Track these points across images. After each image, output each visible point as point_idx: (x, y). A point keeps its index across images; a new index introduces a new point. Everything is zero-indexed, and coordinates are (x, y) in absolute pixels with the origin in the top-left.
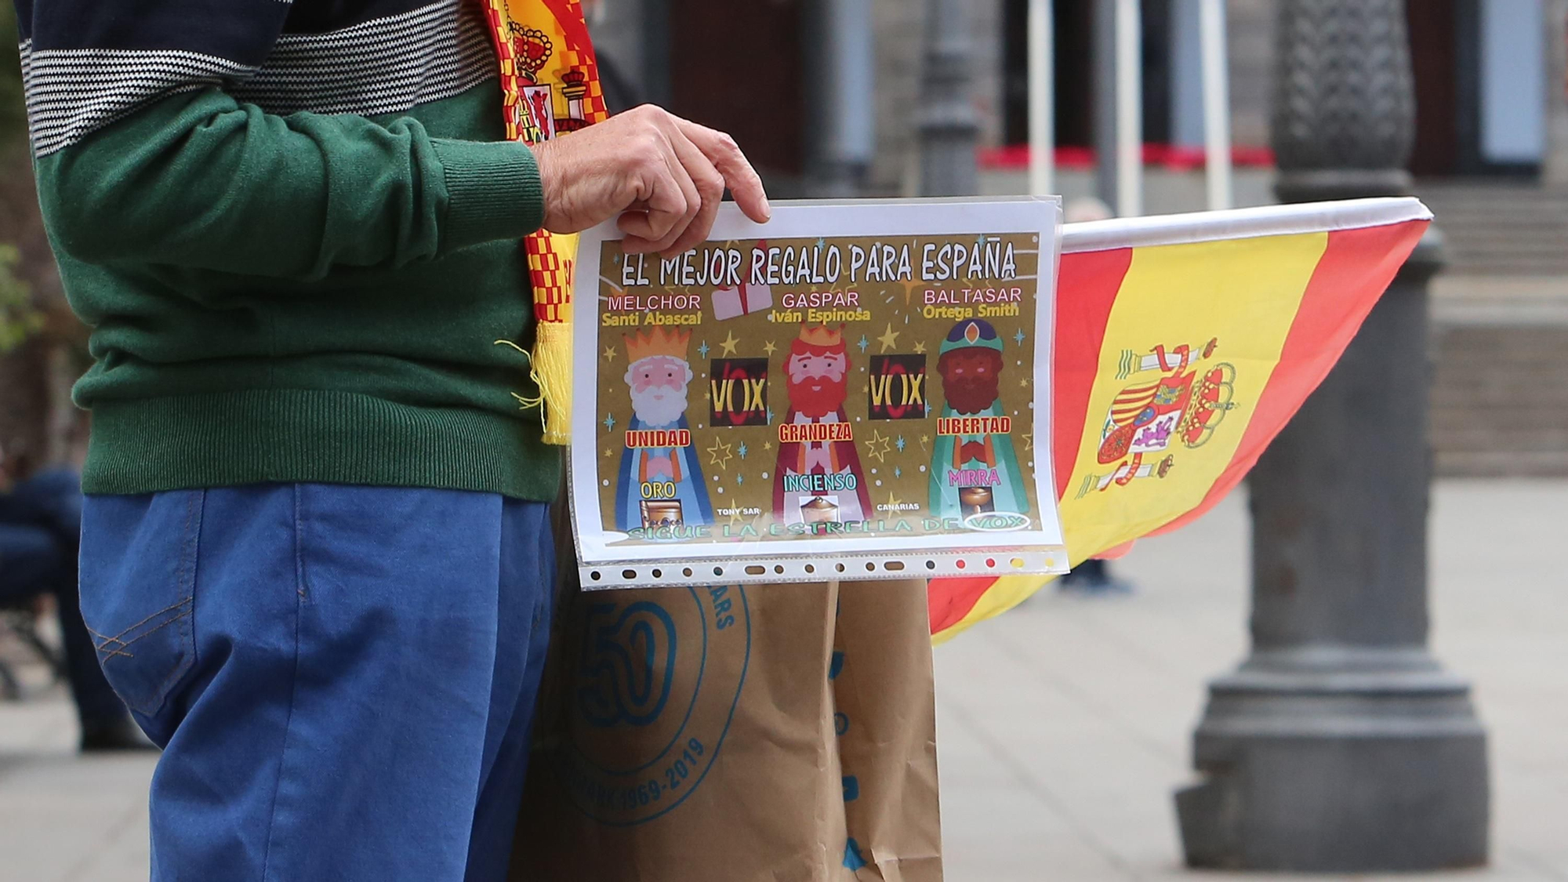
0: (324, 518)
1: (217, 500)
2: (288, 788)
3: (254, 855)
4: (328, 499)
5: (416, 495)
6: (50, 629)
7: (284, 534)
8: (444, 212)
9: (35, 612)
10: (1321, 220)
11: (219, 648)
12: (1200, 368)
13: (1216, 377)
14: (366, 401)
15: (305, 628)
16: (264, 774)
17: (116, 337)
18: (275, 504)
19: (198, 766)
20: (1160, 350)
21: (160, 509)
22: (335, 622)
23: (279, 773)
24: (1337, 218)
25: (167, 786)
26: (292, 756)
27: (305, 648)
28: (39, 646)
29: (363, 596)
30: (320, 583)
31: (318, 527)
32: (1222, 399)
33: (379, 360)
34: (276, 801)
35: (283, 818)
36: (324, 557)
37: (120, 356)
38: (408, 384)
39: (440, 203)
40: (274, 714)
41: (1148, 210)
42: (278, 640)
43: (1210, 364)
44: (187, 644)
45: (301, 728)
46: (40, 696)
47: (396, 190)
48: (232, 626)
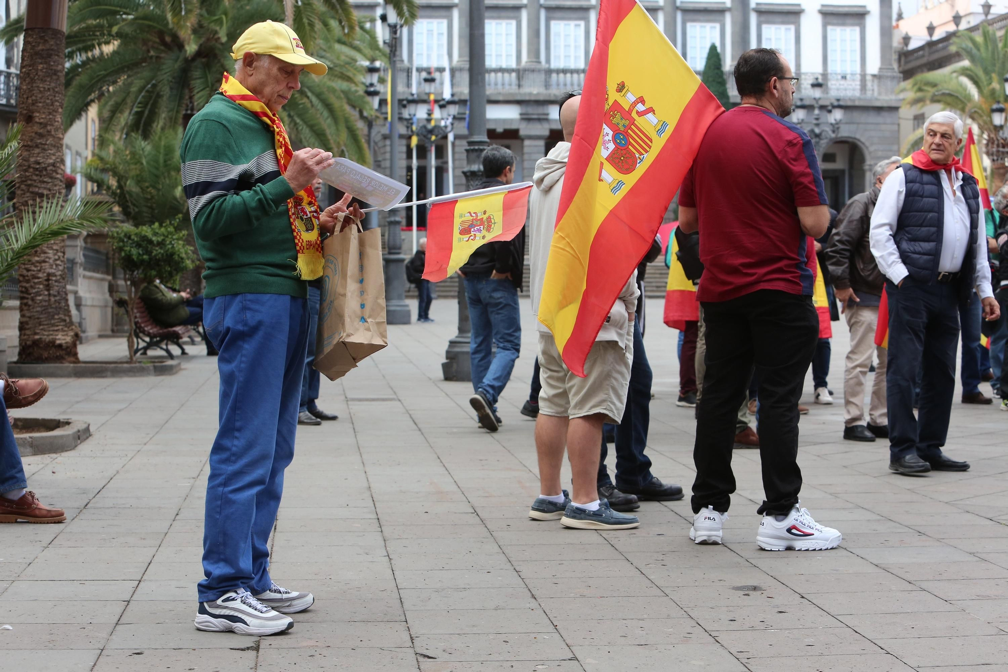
0: (249, 300)
1: (228, 298)
2: (244, 359)
3: (237, 373)
4: (250, 297)
5: (269, 295)
6: (201, 329)
7: (241, 304)
8: (273, 201)
9: (198, 326)
10: (505, 189)
11: (228, 329)
12: (485, 217)
13: (489, 218)
14: (258, 275)
15: (246, 324)
16: (239, 357)
17: (208, 264)
18: (239, 298)
19: (226, 355)
20: (470, 213)
21: (217, 299)
22: (252, 322)
23: (242, 356)
24: (509, 188)
25: (220, 360)
26: (244, 352)
27: (246, 329)
28: (198, 332)
29: (258, 317)
30: (249, 315)
31: (248, 302)
32: (493, 221)
33: (261, 266)
34: (241, 362)
35: (243, 365)
36: (249, 309)
37: (209, 268)
38: (267, 271)
39: (271, 199)
40: (240, 343)
41: (455, 192)
42: (240, 327)
43: (487, 215)
44: (222, 329)
45: (246, 346)
46: (199, 344)
47: (260, 200)
48: (230, 325)
